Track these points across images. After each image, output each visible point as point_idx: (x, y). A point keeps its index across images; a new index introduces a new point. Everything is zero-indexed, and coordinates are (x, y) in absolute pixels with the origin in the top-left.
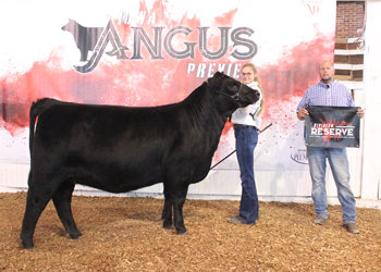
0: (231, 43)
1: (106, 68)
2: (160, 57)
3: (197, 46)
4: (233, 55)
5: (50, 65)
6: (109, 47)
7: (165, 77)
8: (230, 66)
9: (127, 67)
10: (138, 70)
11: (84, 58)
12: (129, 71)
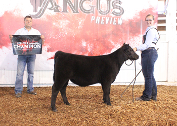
0: (112, 7)
1: (48, 16)
2: (77, 12)
3: (95, 8)
4: (113, 13)
5: (15, 13)
6: (50, 5)
7: (80, 22)
8: (112, 18)
9: (60, 17)
10: (66, 18)
11: (35, 10)
12: (60, 19)
